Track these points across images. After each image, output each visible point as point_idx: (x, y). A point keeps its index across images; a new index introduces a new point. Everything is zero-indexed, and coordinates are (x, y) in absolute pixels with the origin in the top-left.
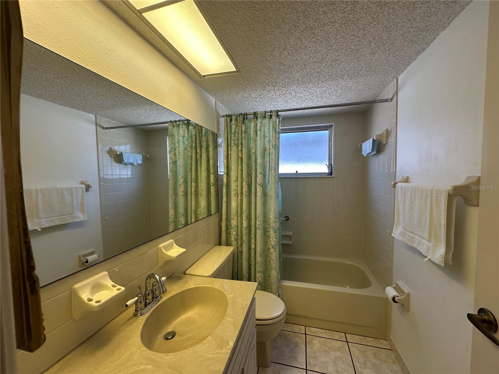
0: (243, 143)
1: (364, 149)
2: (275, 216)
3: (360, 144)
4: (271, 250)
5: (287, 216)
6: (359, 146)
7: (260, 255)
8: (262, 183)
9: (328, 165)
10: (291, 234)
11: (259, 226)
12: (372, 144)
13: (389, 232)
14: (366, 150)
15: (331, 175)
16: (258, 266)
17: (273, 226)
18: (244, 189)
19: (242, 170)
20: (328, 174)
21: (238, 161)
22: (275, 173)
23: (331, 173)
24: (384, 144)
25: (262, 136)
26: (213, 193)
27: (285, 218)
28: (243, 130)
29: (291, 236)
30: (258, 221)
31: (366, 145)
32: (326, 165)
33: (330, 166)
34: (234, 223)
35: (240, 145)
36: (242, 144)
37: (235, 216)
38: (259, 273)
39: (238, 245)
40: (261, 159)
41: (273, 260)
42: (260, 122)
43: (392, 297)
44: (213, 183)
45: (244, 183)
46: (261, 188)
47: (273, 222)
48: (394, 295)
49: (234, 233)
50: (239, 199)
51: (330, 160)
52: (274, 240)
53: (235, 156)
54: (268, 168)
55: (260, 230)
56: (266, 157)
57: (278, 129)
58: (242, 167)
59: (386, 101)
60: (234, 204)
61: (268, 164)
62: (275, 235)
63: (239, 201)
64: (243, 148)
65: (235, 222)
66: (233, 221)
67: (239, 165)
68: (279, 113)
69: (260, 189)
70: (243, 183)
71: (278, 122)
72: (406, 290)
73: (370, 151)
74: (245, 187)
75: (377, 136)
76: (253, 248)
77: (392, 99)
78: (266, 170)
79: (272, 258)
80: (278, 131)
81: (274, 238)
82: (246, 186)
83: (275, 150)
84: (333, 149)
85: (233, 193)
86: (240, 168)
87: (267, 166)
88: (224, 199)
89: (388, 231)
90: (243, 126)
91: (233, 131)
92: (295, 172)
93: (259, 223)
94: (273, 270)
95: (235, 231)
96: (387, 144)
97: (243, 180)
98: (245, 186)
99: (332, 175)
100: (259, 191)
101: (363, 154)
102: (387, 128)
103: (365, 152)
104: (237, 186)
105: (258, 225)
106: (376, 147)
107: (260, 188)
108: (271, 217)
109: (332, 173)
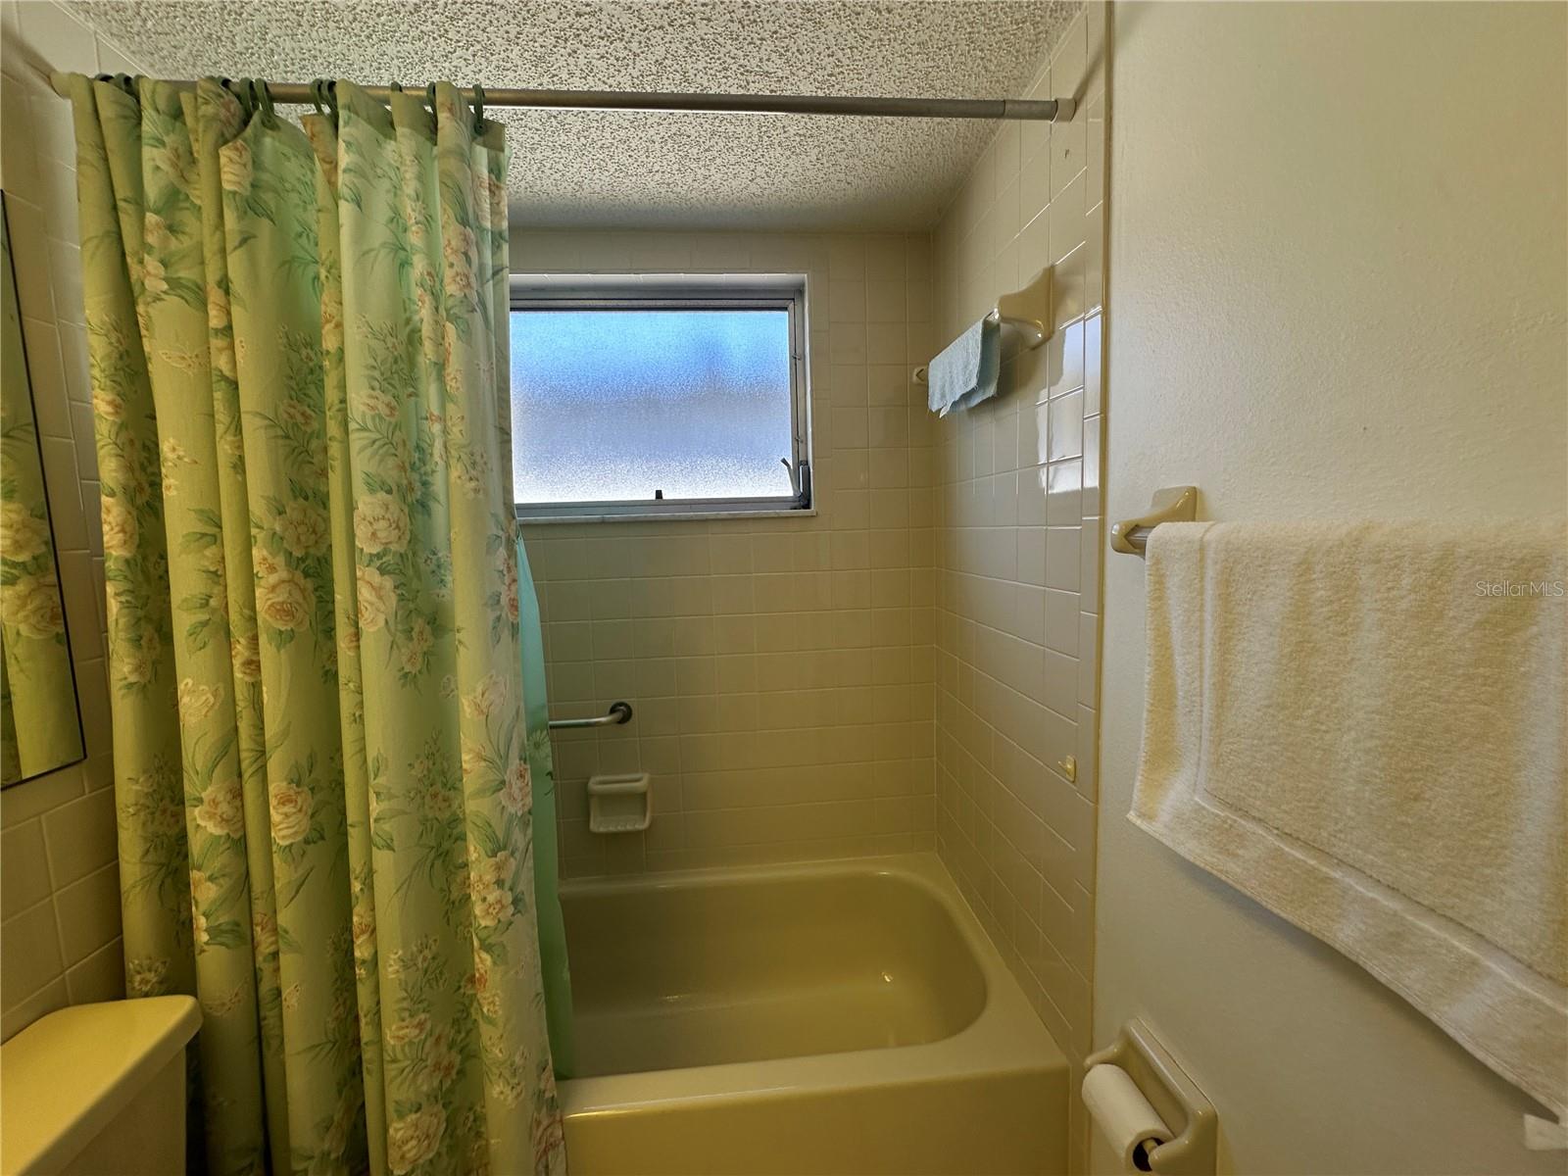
0: (231, 275)
1: (939, 383)
2: (489, 753)
3: (920, 369)
4: (477, 960)
5: (621, 704)
6: (915, 378)
7: (405, 1004)
8: (394, 547)
9: (790, 462)
10: (641, 786)
11: (387, 827)
12: (979, 351)
13: (1069, 766)
14: (947, 390)
15: (807, 506)
16: (395, 1077)
17: (477, 814)
18: (258, 592)
19: (239, 466)
20: (796, 504)
21: (211, 399)
22: (473, 484)
23: (804, 500)
24: (1033, 342)
25: (376, 244)
26: (24, 629)
27: (613, 711)
28: (227, 186)
29: (643, 796)
30: (378, 794)
31: (950, 364)
32: (784, 461)
33: (801, 471)
34: (204, 825)
35: (215, 296)
36: (225, 284)
37: (210, 777)
38: (401, 1116)
39: (260, 958)
40: (377, 393)
41: (490, 1021)
42: (348, 144)
43: (1132, 1143)
44: (20, 558)
45: (257, 553)
46: (388, 583)
47: (480, 793)
48: (1140, 1134)
49: (206, 892)
50: (237, 663)
51: (798, 440)
52: (491, 898)
53: (182, 365)
54: (437, 458)
55: (390, 848)
56: (422, 388)
57: (493, 213)
58: (240, 446)
59: (1049, 111)
60: (195, 701)
61: (436, 428)
62: (499, 868)
63: (238, 675)
64: (236, 310)
65: (211, 816)
66: (197, 811)
67: (220, 429)
68: (490, 112)
69: (377, 590)
70: (255, 552)
71: (491, 171)
72: (1198, 1098)
73: (973, 383)
74: (273, 579)
75: (1005, 301)
76: (364, 962)
77: (1076, 103)
78: (428, 468)
79: (485, 1010)
80: (488, 225)
81: (486, 886)
82: (283, 574)
83: (466, 334)
84: (809, 389)
85: (182, 622)
86: (225, 448)
87: (431, 446)
88: (123, 667)
89: (1064, 763)
90: (223, 160)
91: (152, 189)
92: (653, 497)
93: (385, 805)
94: (493, 1078)
95: (211, 879)
96: (1048, 344)
97: (254, 531)
98: (272, 569)
99: (809, 508)
100: (374, 599)
101: (934, 408)
102: (1046, 265)
103: (943, 396)
104: (217, 576)
105: (376, 821)
106: (996, 361)
107: (377, 579)
108: (467, 759)
109: (809, 500)
